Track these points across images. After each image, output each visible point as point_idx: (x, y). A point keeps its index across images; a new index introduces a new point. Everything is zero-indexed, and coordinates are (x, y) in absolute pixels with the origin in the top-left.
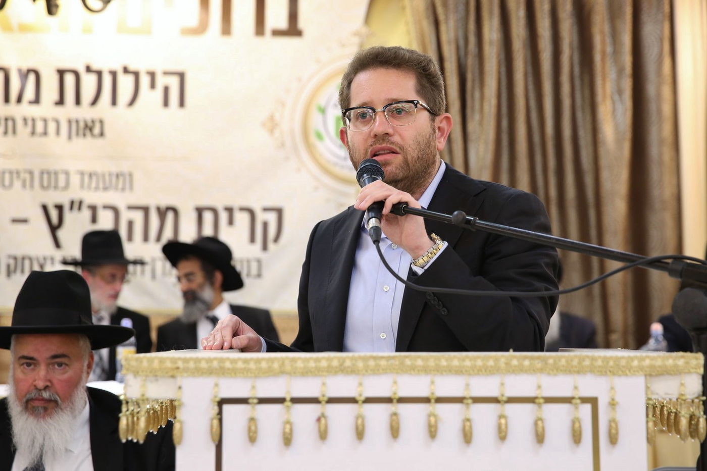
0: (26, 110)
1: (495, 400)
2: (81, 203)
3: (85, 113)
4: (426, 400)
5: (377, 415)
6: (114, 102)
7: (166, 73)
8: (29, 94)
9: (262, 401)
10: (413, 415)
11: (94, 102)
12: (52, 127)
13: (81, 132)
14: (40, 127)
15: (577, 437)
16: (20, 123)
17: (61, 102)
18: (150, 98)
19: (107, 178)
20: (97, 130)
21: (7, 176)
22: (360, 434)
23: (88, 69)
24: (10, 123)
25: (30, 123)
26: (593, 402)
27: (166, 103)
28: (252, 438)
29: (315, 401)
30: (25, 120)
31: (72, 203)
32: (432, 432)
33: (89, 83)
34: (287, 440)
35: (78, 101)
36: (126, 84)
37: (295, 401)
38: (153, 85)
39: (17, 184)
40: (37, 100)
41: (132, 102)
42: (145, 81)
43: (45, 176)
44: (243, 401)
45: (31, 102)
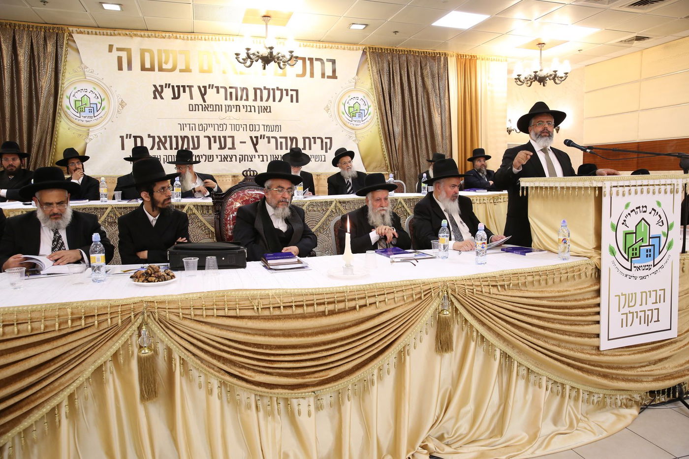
0: (243, 103)
1: (659, 185)
2: (264, 135)
3: (264, 104)
4: (648, 185)
5: (639, 188)
6: (274, 100)
7: (291, 90)
8: (244, 97)
9: (620, 186)
10: (645, 188)
11: (267, 100)
12: (253, 108)
13: (263, 111)
14: (249, 110)
15: (671, 192)
16: (242, 107)
17: (255, 99)
18: (286, 99)
19: (272, 127)
20: (268, 110)
21: (238, 126)
22: (636, 193)
23: (265, 88)
24: (238, 107)
25: (245, 107)
26: (674, 184)
27: (292, 101)
28: (618, 194)
29: (629, 186)
30: (243, 106)
31: (261, 136)
32: (648, 192)
33: (265, 93)
34: (624, 195)
35: (262, 100)
36: (278, 93)
37: (626, 186)
38: (287, 95)
39: (241, 129)
40: (247, 99)
41: (280, 101)
42: (284, 92)
43: (251, 126)
44: (617, 186)
45: (245, 100)
